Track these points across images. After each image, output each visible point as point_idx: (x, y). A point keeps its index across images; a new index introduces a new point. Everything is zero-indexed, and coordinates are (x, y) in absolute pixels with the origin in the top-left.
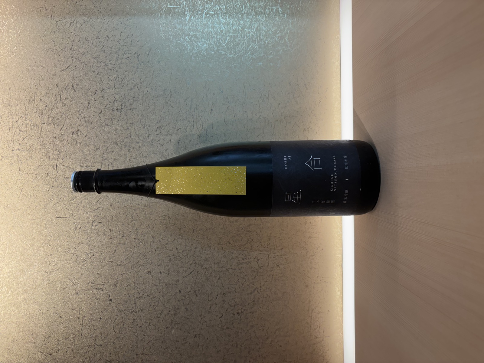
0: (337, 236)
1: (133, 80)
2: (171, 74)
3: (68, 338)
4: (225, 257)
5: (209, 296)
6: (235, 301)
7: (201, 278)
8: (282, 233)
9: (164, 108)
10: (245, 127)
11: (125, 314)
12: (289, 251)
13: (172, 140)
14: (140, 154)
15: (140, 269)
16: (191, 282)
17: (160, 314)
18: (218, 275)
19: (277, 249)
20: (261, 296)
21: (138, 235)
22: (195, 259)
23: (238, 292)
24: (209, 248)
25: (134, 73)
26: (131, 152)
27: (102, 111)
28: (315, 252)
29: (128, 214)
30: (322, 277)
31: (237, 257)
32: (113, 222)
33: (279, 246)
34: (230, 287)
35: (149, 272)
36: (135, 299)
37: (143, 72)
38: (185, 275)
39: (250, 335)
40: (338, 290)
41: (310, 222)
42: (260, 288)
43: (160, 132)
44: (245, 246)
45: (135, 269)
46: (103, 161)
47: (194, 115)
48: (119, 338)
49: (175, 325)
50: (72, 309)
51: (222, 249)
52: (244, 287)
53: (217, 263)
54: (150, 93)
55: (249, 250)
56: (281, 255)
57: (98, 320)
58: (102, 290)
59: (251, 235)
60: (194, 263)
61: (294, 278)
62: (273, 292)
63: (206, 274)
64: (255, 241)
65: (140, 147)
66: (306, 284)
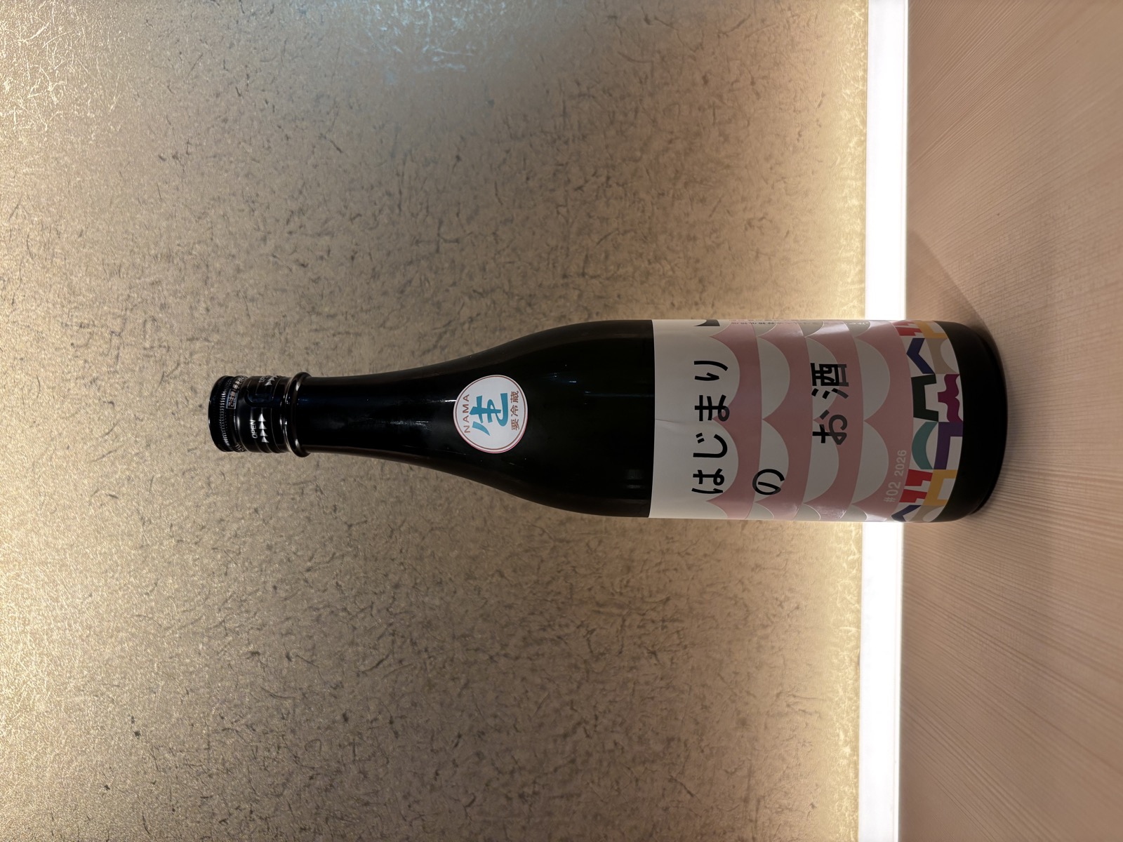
1: (224, 68)
2: (339, 49)
5: (433, 736)
6: (513, 757)
7: (412, 681)
8: (668, 550)
9: (313, 153)
10: (558, 213)
12: (691, 609)
15: (227, 641)
16: (379, 691)
17: (284, 785)
18: (464, 675)
21: (226, 539)
22: (392, 620)
24: (437, 589)
25: (228, 45)
28: (774, 616)
30: (794, 696)
33: (657, 592)
34: (499, 714)
35: (254, 653)
36: (209, 735)
37: (255, 41)
38: (362, 668)
40: (846, 741)
42: (593, 722)
43: (301, 227)
44: (550, 588)
49: (326, 823)
51: (479, 594)
52: (544, 716)
55: (563, 600)
56: (663, 621)
60: (391, 631)
61: (702, 696)
62: (634, 737)
63: (426, 669)
64: (582, 571)
65: (238, 270)
66: (741, 716)
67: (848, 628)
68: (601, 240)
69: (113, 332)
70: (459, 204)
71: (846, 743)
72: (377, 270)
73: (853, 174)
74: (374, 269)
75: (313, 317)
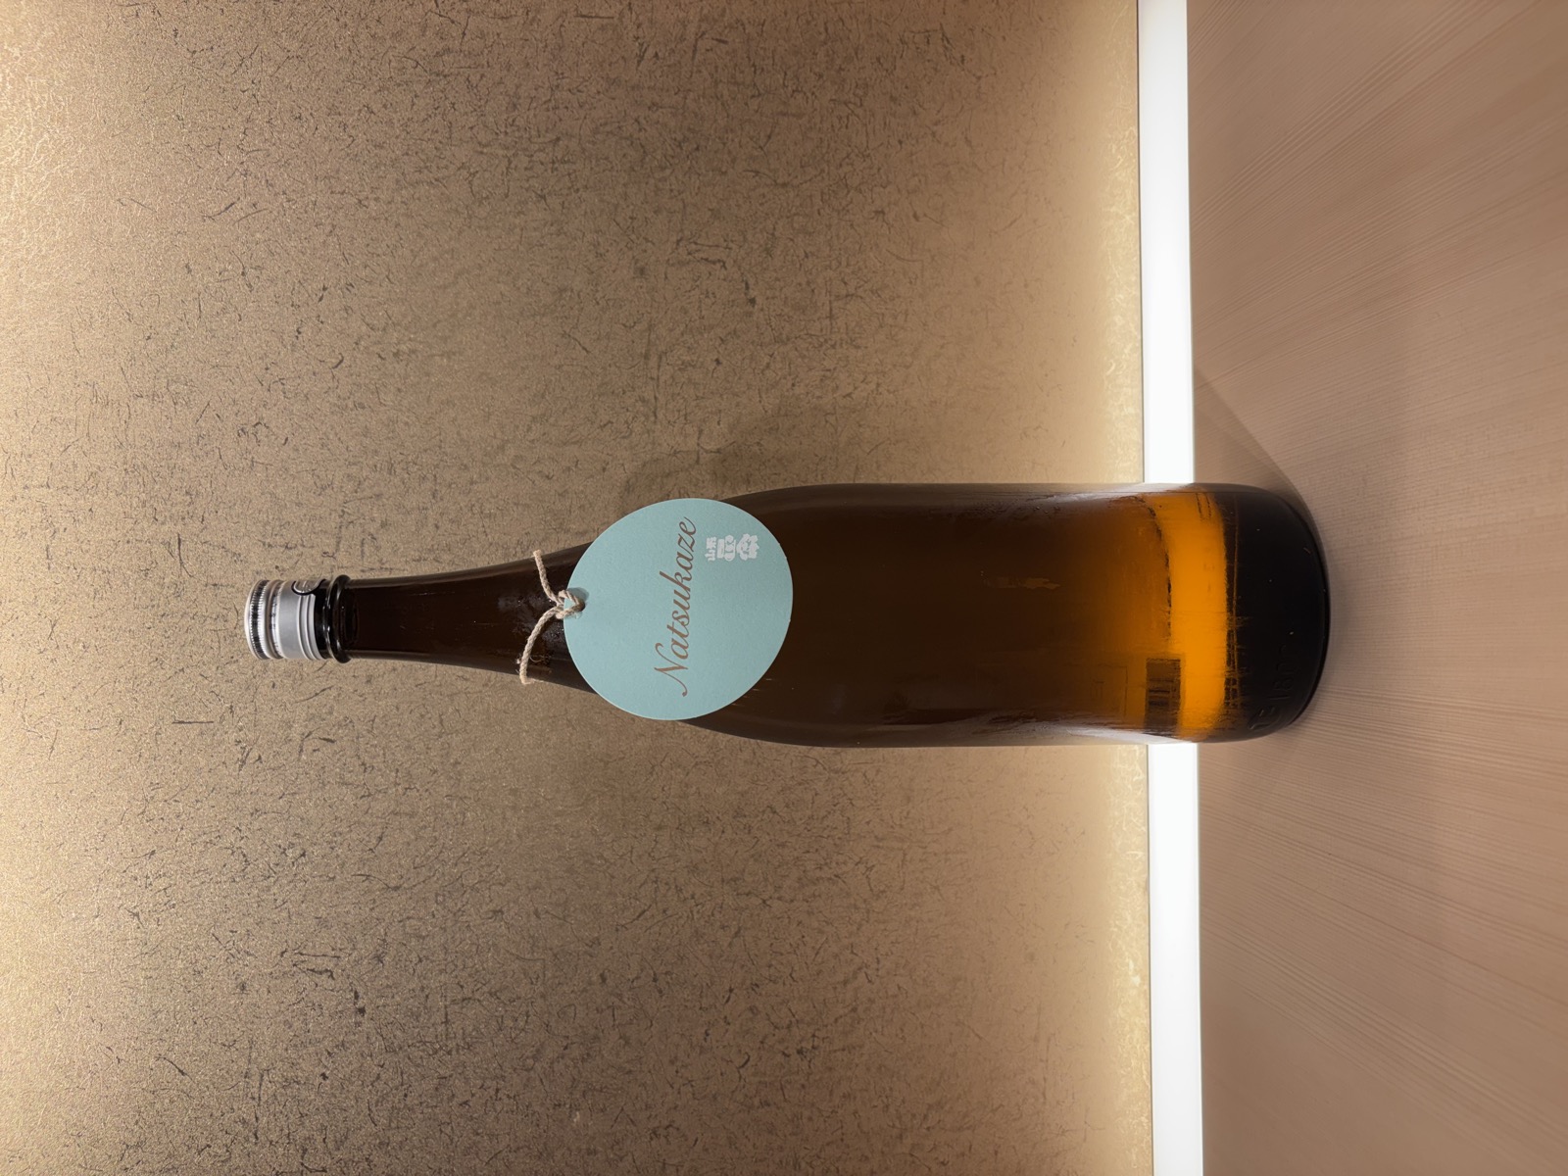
0: (1130, 786)
3: (209, 1146)
4: (757, 857)
5: (701, 992)
7: (677, 933)
10: (827, 422)
11: (409, 1058)
12: (975, 839)
13: (582, 462)
14: (472, 507)
15: (464, 900)
16: (641, 945)
17: (535, 1058)
18: (734, 923)
19: (932, 831)
20: (877, 992)
21: (462, 784)
22: (654, 867)
23: (801, 979)
24: (704, 829)
26: (442, 499)
27: (343, 357)
29: (428, 713)
30: (1082, 926)
31: (798, 858)
32: (375, 737)
33: (939, 822)
34: (774, 962)
35: (495, 912)
36: (446, 1007)
38: (623, 922)
39: (840, 1125)
40: (1135, 970)
42: (875, 966)
43: (544, 434)
44: (826, 823)
45: (450, 903)
46: (343, 529)
47: (658, 379)
48: (388, 1144)
49: (584, 1097)
50: (224, 1045)
51: (749, 832)
52: (823, 962)
53: (731, 879)
55: (840, 835)
56: (946, 853)
57: (317, 1083)
58: (332, 976)
59: (846, 783)
60: (654, 879)
61: (988, 931)
62: (918, 979)
63: (693, 919)
64: (859, 803)
65: (472, 482)
66: (1029, 950)
68: (872, 450)
70: (720, 411)
71: (1137, 972)
72: (630, 483)
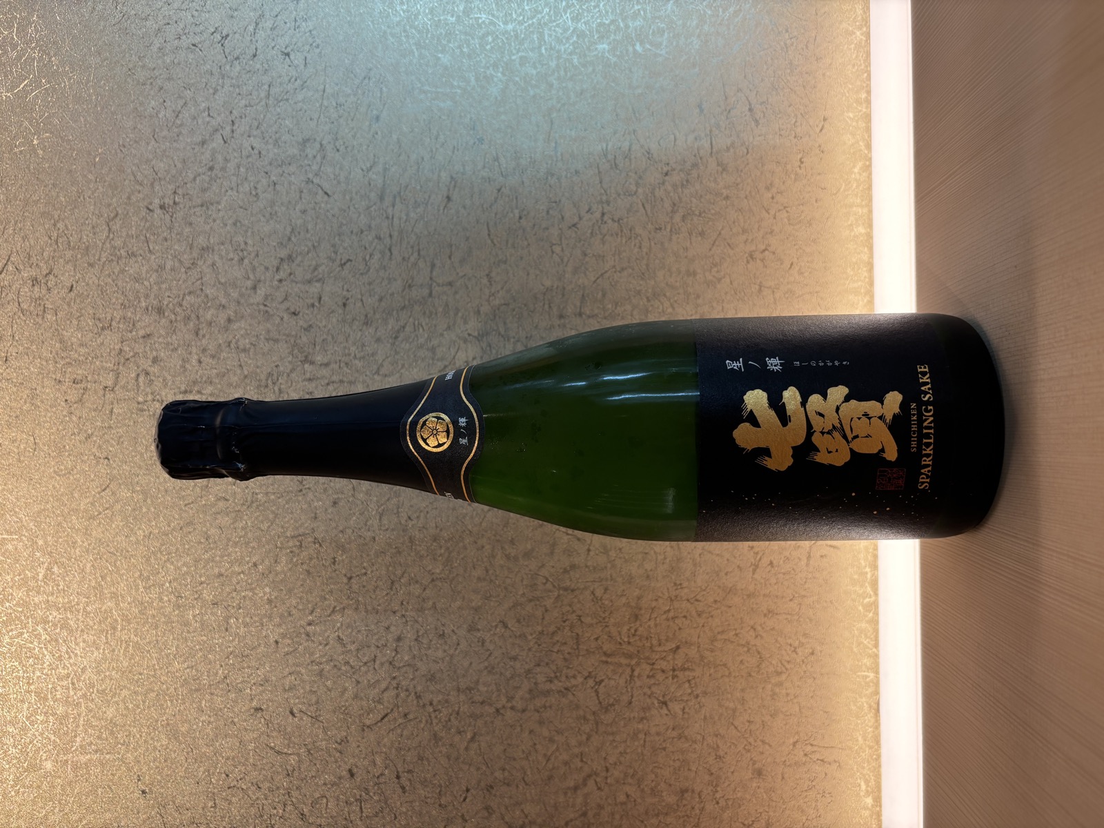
0: (860, 608)
1: (209, 115)
2: (324, 91)
4: (491, 670)
6: (522, 811)
7: (417, 735)
8: (676, 596)
9: (301, 198)
10: (553, 252)
12: (702, 658)
13: (325, 298)
14: (230, 343)
19: (660, 649)
20: (606, 799)
21: (225, 593)
22: (395, 674)
23: (533, 783)
25: (211, 91)
26: (204, 336)
27: (117, 212)
30: (812, 745)
31: (529, 670)
33: (667, 640)
35: (258, 709)
37: (238, 87)
38: (368, 722)
40: (867, 791)
41: (771, 563)
42: (604, 774)
43: (291, 274)
44: (556, 638)
46: (121, 367)
47: (393, 218)
53: (467, 688)
54: (260, 153)
55: (570, 650)
59: (576, 600)
60: (395, 685)
61: (715, 746)
62: (646, 789)
63: (432, 723)
64: (588, 620)
65: (229, 320)
66: (756, 766)
67: (866, 673)
68: (598, 278)
69: (106, 387)
70: (451, 246)
71: (868, 793)
72: (369, 316)
73: (859, 201)
74: (366, 316)
75: (306, 366)
